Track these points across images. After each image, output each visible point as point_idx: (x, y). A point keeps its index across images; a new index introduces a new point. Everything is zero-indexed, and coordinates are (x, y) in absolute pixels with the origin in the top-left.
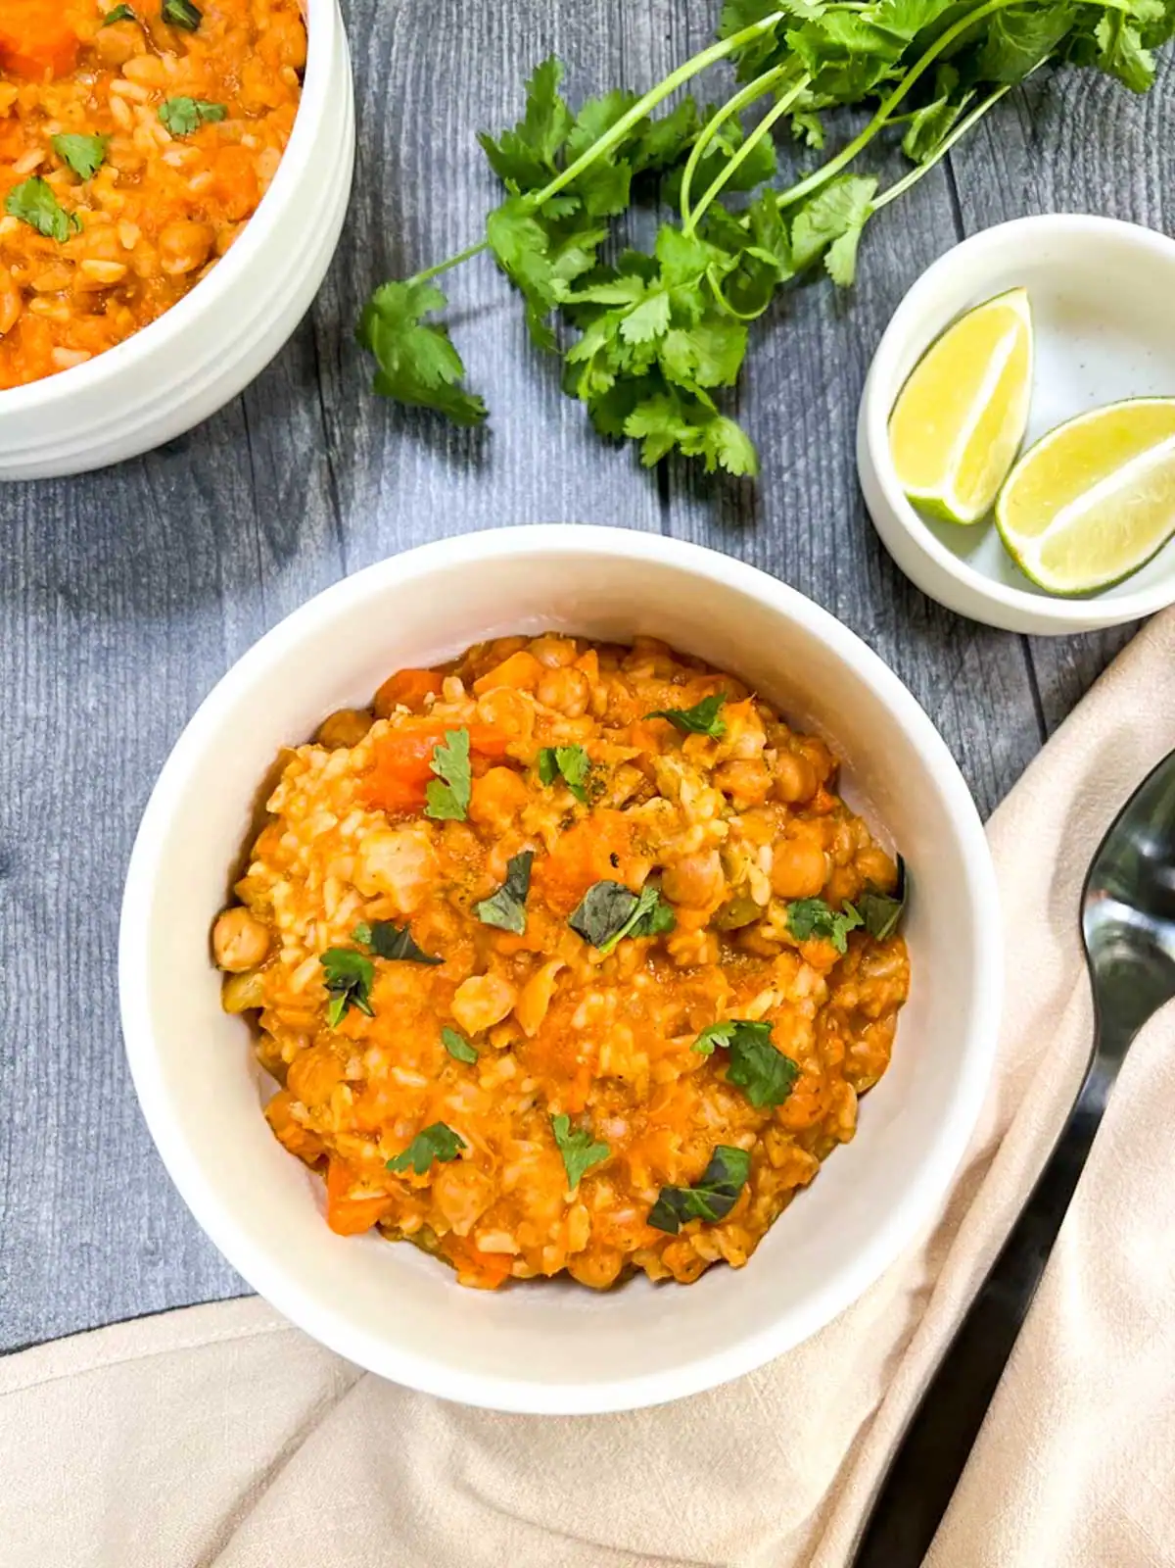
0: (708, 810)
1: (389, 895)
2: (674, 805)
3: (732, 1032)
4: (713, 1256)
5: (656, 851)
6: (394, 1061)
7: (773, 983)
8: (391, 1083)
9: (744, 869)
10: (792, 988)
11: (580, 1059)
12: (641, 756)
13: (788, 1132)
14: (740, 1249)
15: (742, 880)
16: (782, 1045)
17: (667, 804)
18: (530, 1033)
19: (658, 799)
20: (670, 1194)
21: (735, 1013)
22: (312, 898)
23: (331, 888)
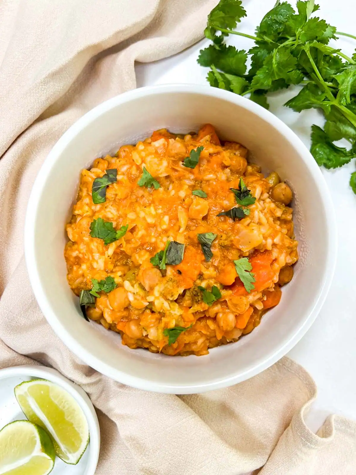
0: (157, 303)
1: (245, 227)
2: (169, 300)
3: (117, 236)
4: (93, 170)
5: (168, 282)
6: (217, 179)
7: (110, 258)
8: (215, 172)
9: (137, 289)
10: (104, 260)
11: (161, 207)
12: (188, 311)
13: (86, 216)
14: (85, 175)
15: (135, 286)
16: (99, 241)
17: (171, 299)
18: (180, 207)
19: (175, 299)
20: (114, 180)
21: (118, 243)
22: (268, 215)
23: (264, 220)
